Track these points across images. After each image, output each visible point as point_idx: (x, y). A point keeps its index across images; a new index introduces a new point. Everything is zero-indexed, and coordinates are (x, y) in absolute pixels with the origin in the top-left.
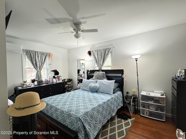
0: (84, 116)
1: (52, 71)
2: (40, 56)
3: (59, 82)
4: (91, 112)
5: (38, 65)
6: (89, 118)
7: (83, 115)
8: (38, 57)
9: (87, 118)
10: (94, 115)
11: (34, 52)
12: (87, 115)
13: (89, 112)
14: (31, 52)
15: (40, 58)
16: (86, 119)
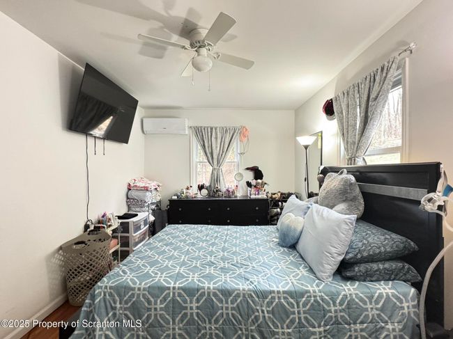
0: (111, 294)
1: (248, 169)
2: (219, 136)
3: (257, 197)
4: (139, 295)
5: (215, 156)
6: (125, 309)
7: (111, 288)
8: (216, 138)
9: (115, 303)
10: (149, 310)
11: (209, 129)
12: (119, 295)
13: (133, 289)
14: (203, 131)
15: (219, 141)
16: (113, 305)
